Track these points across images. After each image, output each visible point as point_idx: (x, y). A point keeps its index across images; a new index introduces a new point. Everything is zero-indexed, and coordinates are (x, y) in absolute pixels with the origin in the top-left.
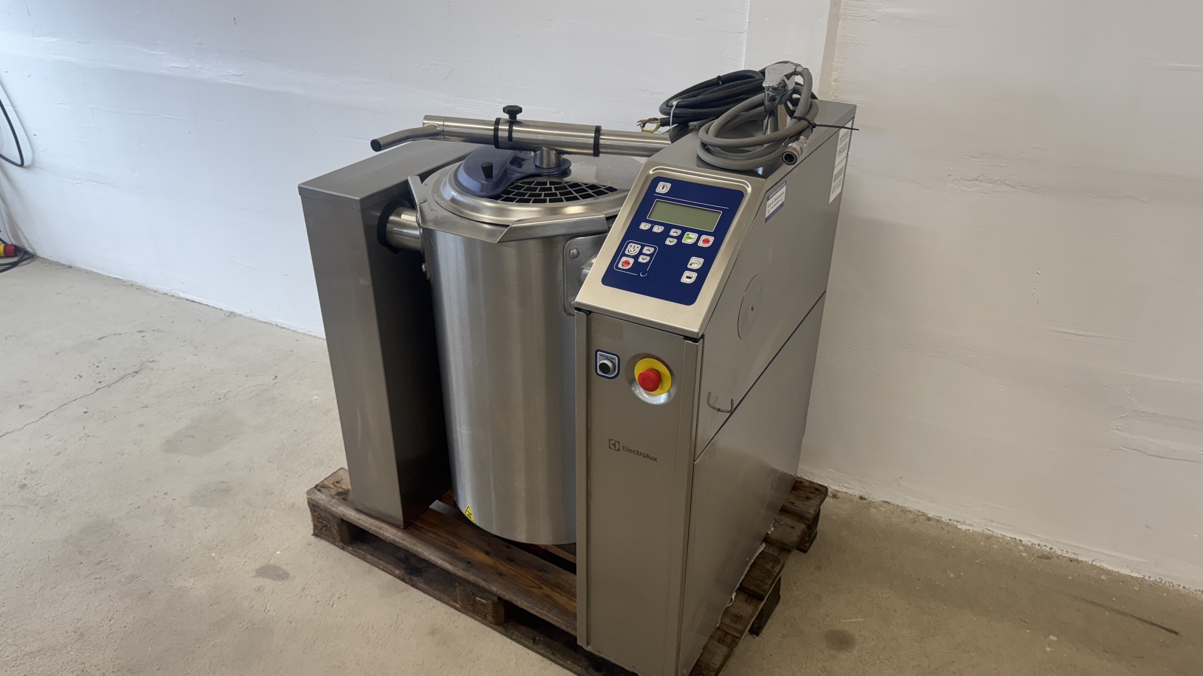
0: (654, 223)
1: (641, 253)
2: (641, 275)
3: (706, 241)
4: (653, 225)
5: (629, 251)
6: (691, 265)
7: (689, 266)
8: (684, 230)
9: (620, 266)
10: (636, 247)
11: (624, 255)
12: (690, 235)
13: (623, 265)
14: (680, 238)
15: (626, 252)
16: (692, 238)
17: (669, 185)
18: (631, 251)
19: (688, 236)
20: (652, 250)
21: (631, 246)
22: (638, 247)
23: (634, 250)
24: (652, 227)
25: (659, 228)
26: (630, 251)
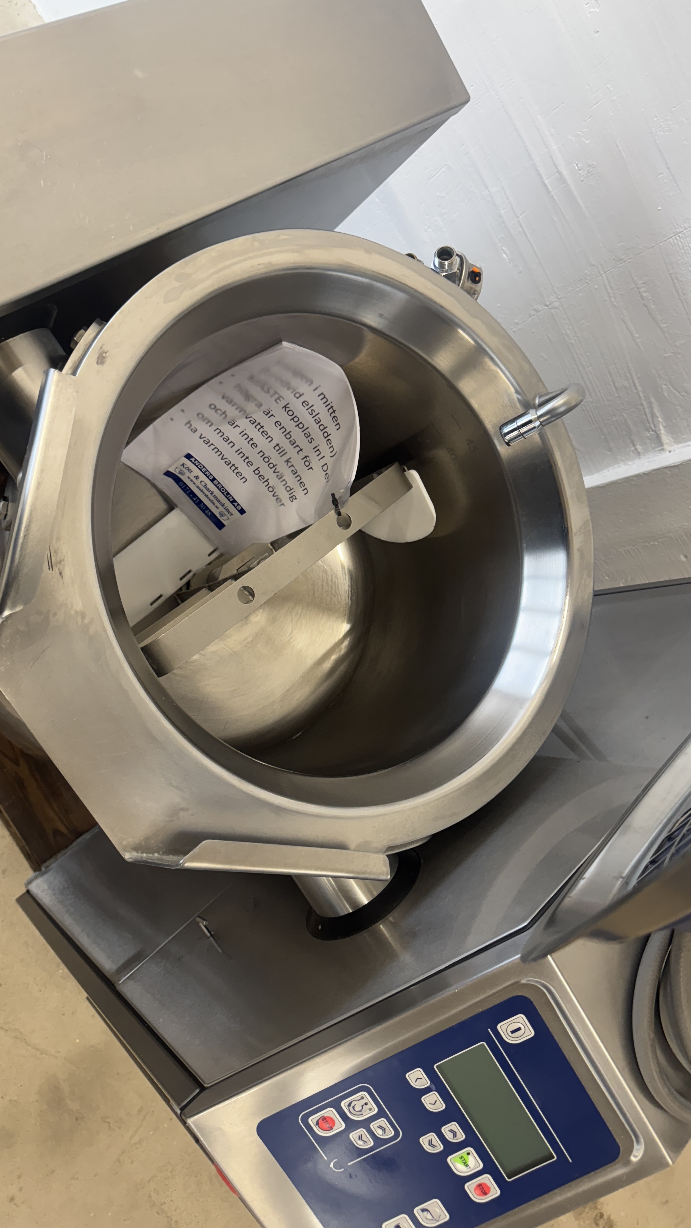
0: (437, 1085)
1: (366, 1124)
2: (332, 1165)
3: (483, 1189)
4: (433, 1087)
5: (349, 1105)
6: (423, 1210)
7: (417, 1211)
8: (471, 1141)
9: (312, 1120)
10: (369, 1106)
11: (336, 1105)
12: (470, 1157)
13: (317, 1123)
14: (451, 1148)
15: (344, 1104)
16: (467, 1166)
17: (528, 1033)
18: (353, 1108)
19: (465, 1156)
20: (391, 1133)
21: (362, 1098)
22: (370, 1109)
23: (361, 1111)
24: (427, 1090)
25: (438, 1102)
26: (352, 1105)
